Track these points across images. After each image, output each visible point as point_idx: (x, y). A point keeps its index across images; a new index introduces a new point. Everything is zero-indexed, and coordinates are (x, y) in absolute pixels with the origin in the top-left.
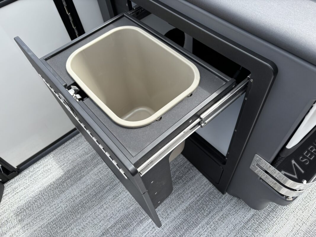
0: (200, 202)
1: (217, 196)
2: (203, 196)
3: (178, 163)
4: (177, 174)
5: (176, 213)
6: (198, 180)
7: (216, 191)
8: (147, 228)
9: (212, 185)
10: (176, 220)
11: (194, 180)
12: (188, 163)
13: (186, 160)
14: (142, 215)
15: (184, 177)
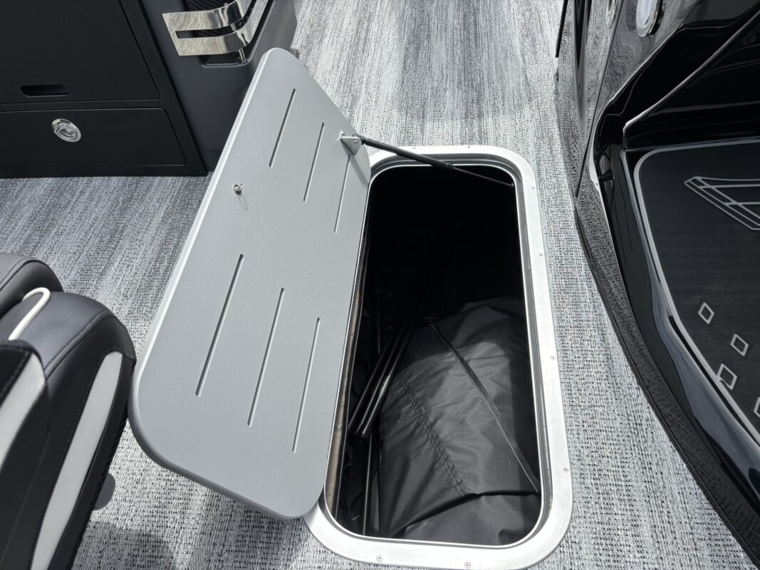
0: (178, 201)
1: (198, 182)
2: (178, 193)
3: (115, 188)
4: (121, 198)
5: (152, 232)
6: (159, 185)
7: (193, 179)
8: (118, 273)
9: (182, 178)
10: (157, 237)
11: (154, 188)
12: (130, 178)
13: (124, 178)
14: (98, 267)
15: (135, 195)
